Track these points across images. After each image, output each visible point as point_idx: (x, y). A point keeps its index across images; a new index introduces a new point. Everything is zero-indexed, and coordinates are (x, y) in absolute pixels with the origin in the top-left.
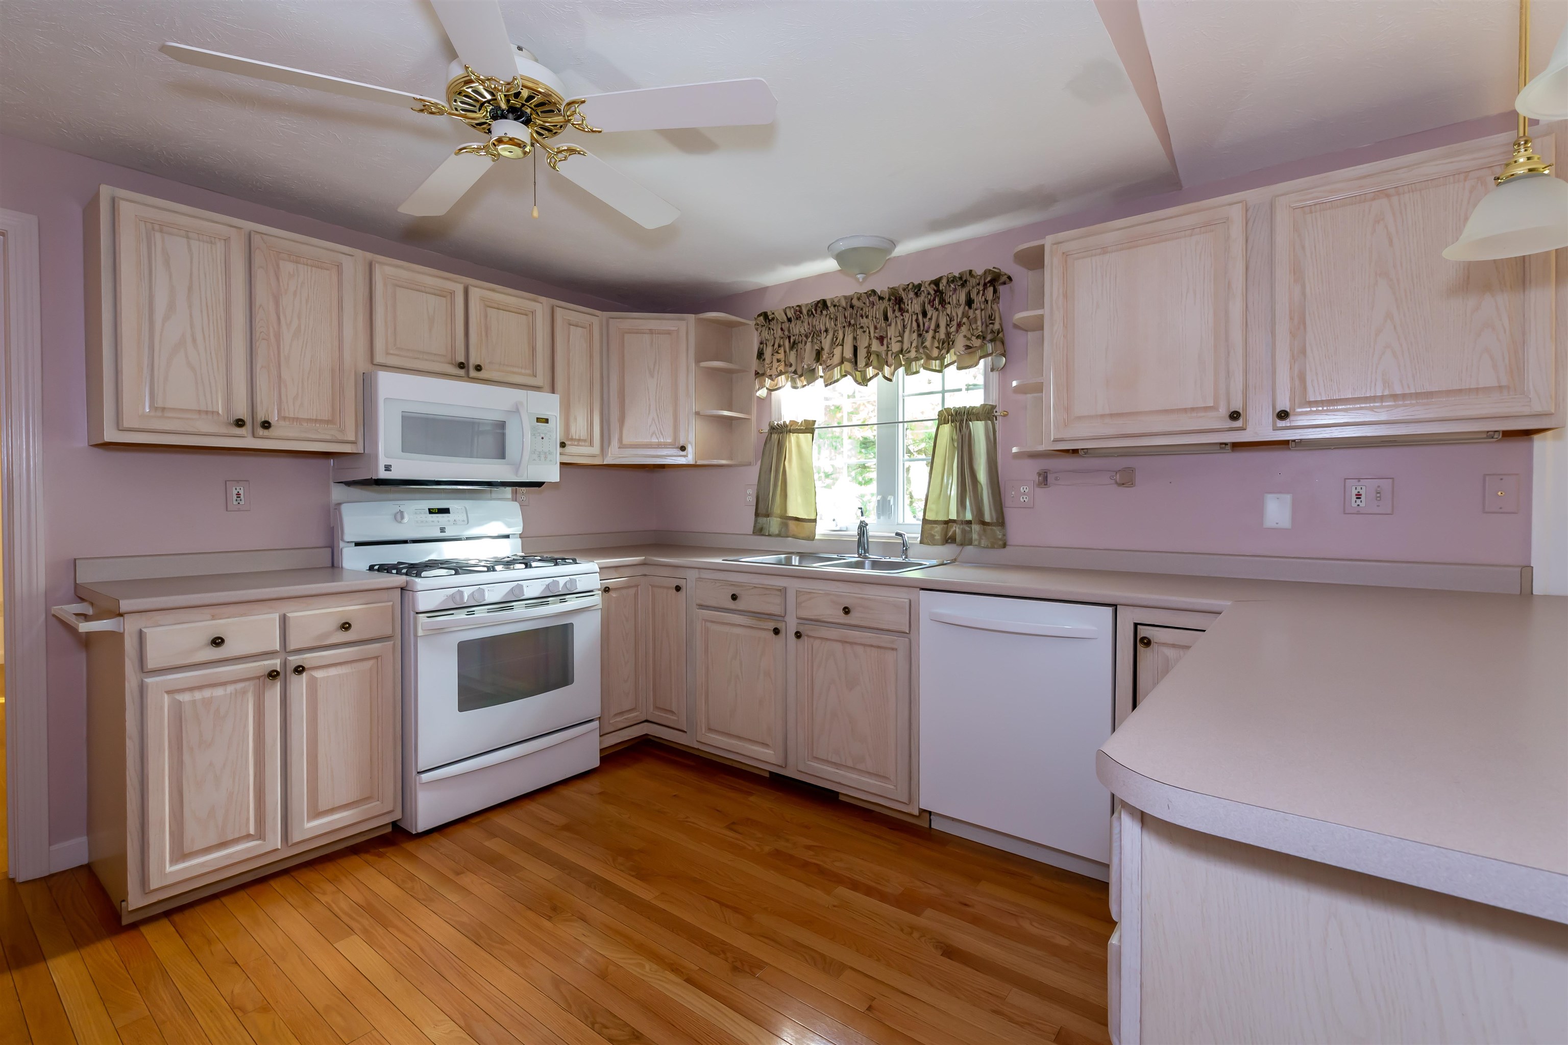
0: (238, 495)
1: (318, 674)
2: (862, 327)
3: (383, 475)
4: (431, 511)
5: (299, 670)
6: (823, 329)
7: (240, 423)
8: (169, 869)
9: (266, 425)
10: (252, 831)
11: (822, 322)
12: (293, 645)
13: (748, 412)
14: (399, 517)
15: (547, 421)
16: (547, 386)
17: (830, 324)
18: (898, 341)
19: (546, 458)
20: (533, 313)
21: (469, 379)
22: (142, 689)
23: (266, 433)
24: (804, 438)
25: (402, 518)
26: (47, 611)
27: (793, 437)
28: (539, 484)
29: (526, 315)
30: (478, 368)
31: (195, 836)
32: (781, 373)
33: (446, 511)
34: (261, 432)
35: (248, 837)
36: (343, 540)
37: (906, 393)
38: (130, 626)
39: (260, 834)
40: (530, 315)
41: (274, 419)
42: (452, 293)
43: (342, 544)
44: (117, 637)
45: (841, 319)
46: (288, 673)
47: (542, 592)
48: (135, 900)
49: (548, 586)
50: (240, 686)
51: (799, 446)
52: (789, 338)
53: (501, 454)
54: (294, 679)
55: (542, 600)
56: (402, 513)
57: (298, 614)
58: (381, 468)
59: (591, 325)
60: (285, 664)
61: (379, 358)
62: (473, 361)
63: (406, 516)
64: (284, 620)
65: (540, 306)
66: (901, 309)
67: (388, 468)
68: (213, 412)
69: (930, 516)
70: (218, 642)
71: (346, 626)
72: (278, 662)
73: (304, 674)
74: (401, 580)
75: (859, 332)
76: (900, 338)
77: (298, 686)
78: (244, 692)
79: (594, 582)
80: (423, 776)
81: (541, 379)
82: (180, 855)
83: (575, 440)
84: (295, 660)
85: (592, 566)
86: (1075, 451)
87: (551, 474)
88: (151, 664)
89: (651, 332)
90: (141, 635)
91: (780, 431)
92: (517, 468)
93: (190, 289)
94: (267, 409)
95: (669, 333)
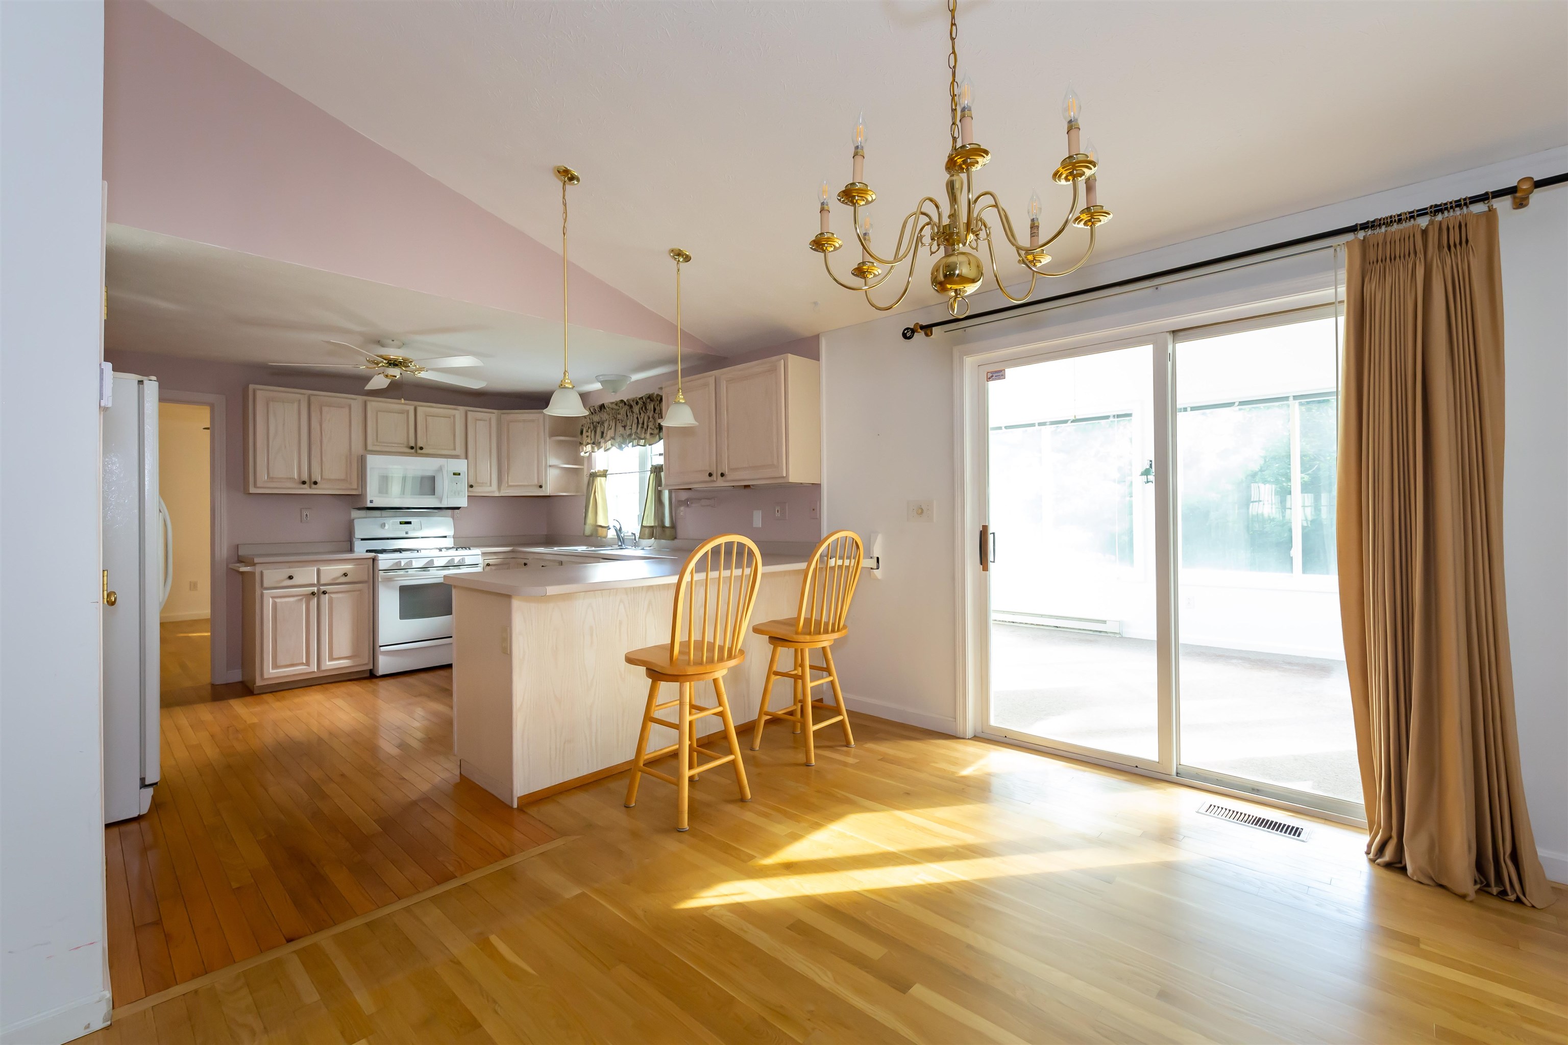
0: (307, 515)
1: (333, 596)
2: (619, 420)
3: (369, 505)
4: (401, 523)
5: (324, 593)
6: (605, 420)
7: (304, 483)
8: (271, 671)
9: (315, 483)
10: (304, 662)
11: (605, 416)
12: (322, 582)
13: (583, 464)
14: (383, 525)
15: (459, 474)
16: (463, 455)
17: (607, 417)
18: (630, 429)
19: (459, 494)
20: (454, 416)
21: (417, 454)
22: (262, 595)
23: (315, 486)
24: (603, 479)
25: (385, 526)
26: (227, 566)
27: (599, 479)
28: (458, 508)
29: (450, 418)
30: (421, 448)
31: (281, 661)
32: (588, 444)
33: (410, 523)
34: (314, 486)
35: (302, 664)
36: (355, 537)
37: (653, 453)
38: (258, 569)
39: (308, 663)
40: (452, 418)
41: (319, 480)
42: (408, 412)
43: (354, 539)
44: (252, 574)
45: (611, 415)
46: (320, 594)
47: (446, 564)
48: (259, 683)
49: (449, 561)
50: (300, 597)
51: (601, 484)
52: (593, 423)
53: (433, 492)
54: (323, 596)
55: (446, 567)
56: (384, 524)
57: (324, 568)
58: (368, 502)
59: (490, 419)
60: (318, 590)
61: (370, 447)
62: (420, 444)
63: (386, 525)
64: (318, 571)
65: (458, 413)
66: (632, 411)
67: (371, 502)
68: (293, 478)
69: (645, 524)
70: (291, 578)
71: (345, 575)
72: (316, 589)
73: (327, 594)
74: (373, 554)
75: (618, 422)
76: (631, 427)
77: (325, 599)
78: (301, 600)
79: (479, 560)
80: (381, 648)
81: (460, 450)
82: (275, 666)
83: (480, 483)
84: (323, 588)
85: (478, 551)
86: (690, 489)
87: (463, 502)
88: (265, 585)
89: (524, 421)
90: (262, 573)
91: (593, 476)
92: (441, 500)
93: (284, 424)
94: (316, 477)
95: (533, 421)
